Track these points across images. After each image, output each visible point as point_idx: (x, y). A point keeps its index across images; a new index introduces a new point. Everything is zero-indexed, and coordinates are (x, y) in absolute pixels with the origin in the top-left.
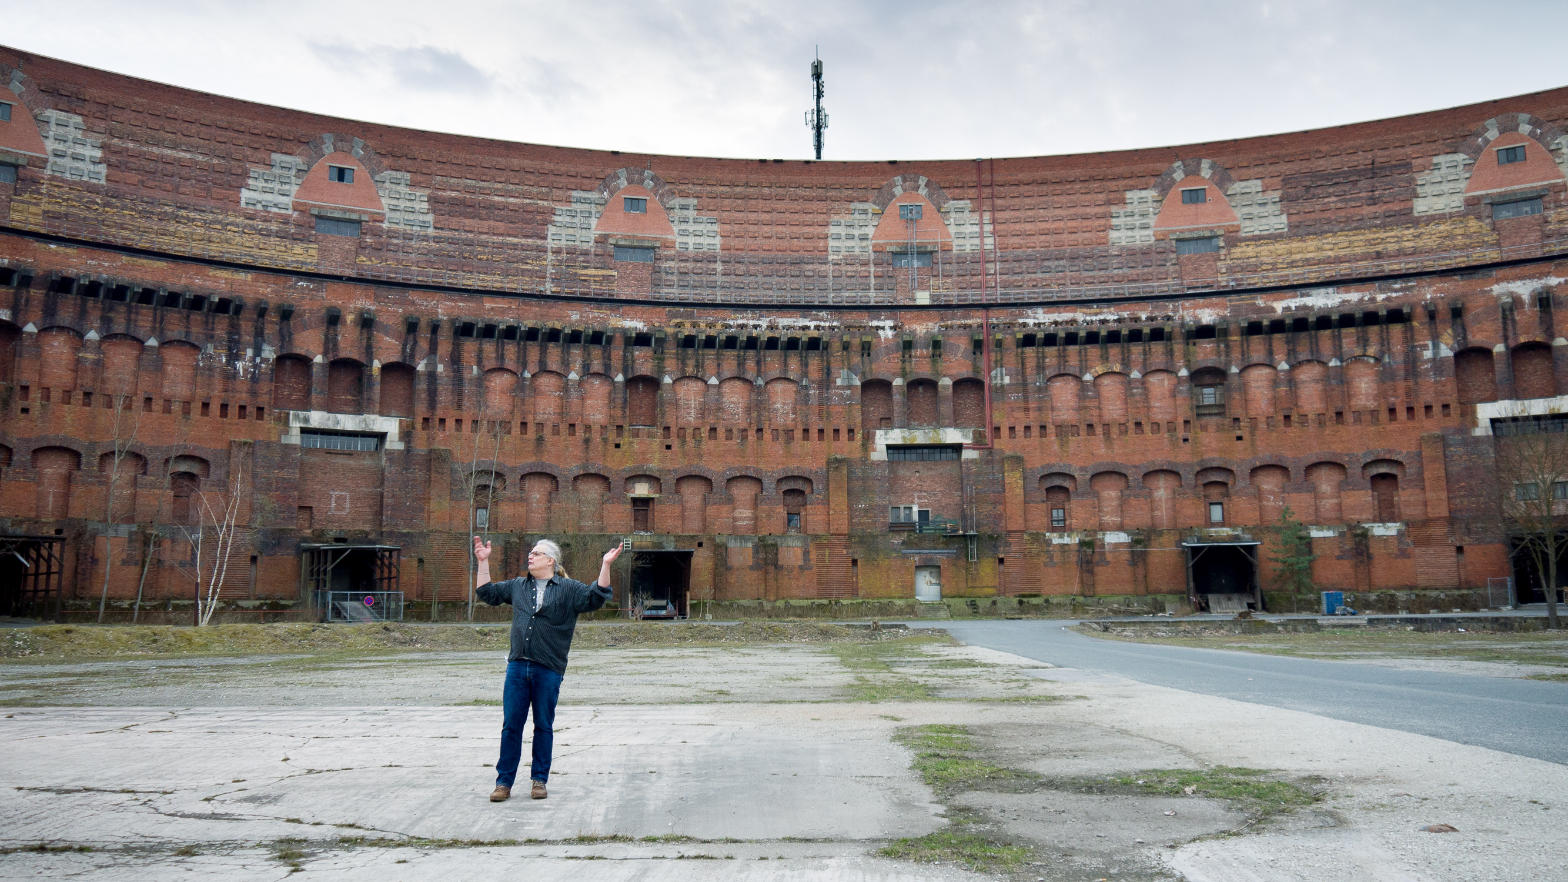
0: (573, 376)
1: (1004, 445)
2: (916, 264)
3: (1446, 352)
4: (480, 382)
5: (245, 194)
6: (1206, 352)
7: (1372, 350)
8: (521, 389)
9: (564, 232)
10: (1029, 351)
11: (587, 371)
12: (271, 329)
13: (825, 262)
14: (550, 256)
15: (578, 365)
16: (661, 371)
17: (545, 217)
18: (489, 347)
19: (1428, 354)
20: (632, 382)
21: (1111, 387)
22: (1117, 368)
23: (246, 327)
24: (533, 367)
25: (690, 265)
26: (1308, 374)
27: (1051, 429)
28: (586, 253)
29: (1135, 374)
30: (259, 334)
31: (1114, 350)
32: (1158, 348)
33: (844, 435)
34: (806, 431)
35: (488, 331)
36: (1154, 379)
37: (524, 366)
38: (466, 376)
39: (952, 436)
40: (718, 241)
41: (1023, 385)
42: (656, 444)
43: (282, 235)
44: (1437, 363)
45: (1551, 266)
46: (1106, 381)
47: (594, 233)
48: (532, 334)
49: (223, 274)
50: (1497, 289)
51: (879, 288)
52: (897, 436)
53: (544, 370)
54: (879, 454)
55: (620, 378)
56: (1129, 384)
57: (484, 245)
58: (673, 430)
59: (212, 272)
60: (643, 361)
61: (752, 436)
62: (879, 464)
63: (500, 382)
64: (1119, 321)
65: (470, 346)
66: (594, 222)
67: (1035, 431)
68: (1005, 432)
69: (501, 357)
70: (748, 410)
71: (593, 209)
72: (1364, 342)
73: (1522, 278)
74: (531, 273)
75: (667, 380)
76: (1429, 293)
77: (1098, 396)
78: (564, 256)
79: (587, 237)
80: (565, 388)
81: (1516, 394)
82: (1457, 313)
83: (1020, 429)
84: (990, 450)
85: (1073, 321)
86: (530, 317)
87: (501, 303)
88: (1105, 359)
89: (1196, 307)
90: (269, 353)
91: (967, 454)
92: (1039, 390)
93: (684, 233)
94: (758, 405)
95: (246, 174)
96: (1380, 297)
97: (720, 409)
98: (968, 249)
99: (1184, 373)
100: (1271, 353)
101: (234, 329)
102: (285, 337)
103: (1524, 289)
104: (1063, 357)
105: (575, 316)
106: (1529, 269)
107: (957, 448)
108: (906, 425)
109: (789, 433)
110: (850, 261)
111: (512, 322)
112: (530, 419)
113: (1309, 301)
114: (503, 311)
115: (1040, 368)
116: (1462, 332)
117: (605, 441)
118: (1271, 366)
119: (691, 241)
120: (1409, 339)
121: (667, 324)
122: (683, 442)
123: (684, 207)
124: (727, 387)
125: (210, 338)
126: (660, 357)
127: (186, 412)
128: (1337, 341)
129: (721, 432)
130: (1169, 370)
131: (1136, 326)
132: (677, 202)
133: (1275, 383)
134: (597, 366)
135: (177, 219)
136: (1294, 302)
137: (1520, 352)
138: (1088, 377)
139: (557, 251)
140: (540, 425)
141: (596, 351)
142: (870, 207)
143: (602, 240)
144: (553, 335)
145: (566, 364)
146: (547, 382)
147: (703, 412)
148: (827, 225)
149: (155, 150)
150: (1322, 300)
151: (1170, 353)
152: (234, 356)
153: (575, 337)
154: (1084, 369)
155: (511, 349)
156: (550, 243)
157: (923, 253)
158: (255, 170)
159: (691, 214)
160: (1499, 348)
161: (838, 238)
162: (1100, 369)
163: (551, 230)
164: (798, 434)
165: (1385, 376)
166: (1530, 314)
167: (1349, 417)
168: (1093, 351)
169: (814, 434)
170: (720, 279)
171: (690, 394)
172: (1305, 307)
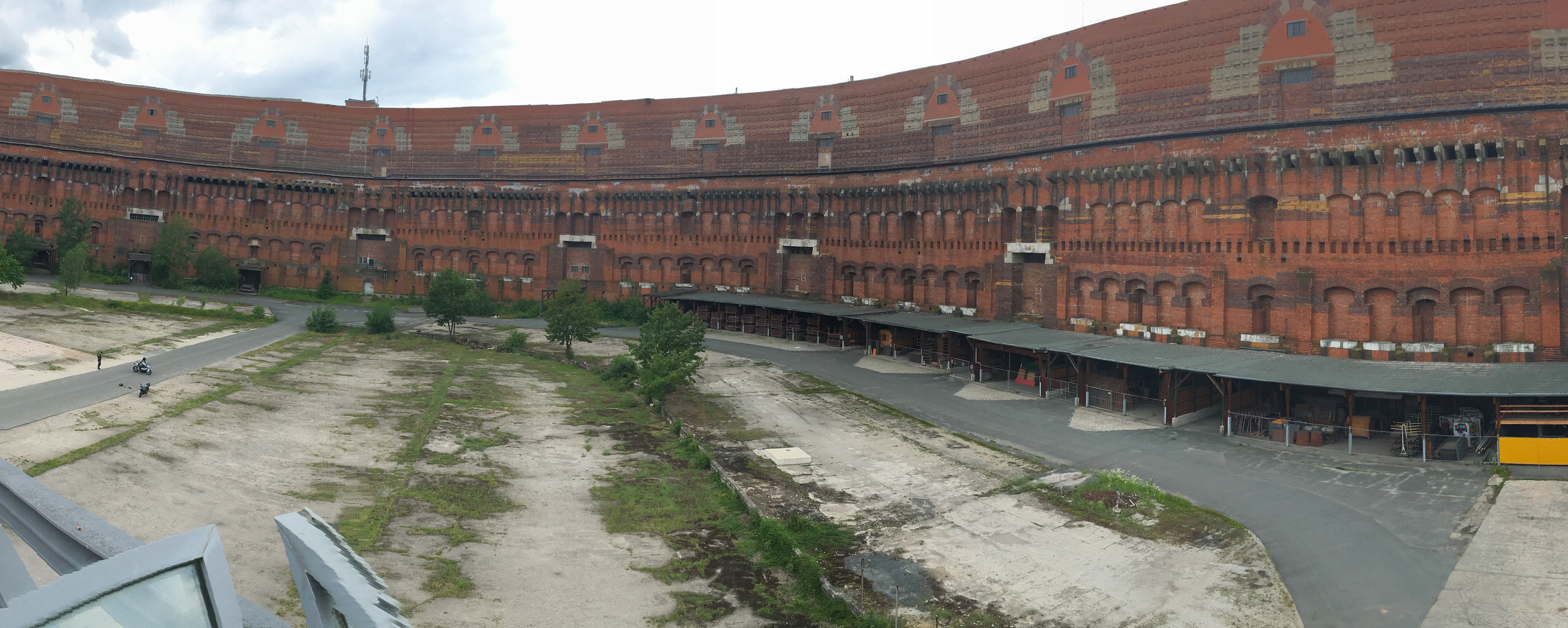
0: (231, 198)
1: (400, 236)
2: (382, 155)
3: (553, 213)
4: (194, 200)
5: (120, 123)
6: (474, 204)
7: (530, 210)
8: (210, 203)
9: (238, 135)
10: (413, 199)
11: (236, 197)
12: (122, 179)
13: (348, 152)
14: (232, 145)
15: (233, 194)
16: (267, 198)
17: (231, 129)
18: (198, 186)
19: (547, 214)
20: (255, 201)
21: (441, 216)
22: (443, 208)
23: (116, 178)
24: (214, 194)
25: (291, 151)
26: (510, 217)
27: (419, 231)
28: (247, 144)
29: (449, 211)
30: (119, 180)
31: (443, 201)
32: (458, 201)
33: (339, 229)
34: (325, 226)
35: (199, 180)
36: (456, 213)
37: (211, 194)
38: (189, 196)
39: (382, 232)
40: (306, 140)
41: (409, 213)
42: (262, 226)
43: (131, 138)
44: (549, 217)
45: (586, 184)
46: (439, 213)
47: (251, 136)
48: (216, 182)
49: (109, 159)
50: (571, 190)
51: (368, 165)
52: (361, 231)
53: (219, 195)
54: (353, 237)
55: (249, 200)
56: (447, 215)
57: (205, 141)
58: (270, 221)
59: (105, 158)
60: (260, 194)
61: (302, 227)
62: (353, 241)
63: (201, 200)
64: (446, 188)
65: (191, 186)
66: (252, 131)
67: (413, 232)
68: (401, 231)
69: (202, 190)
70: (302, 216)
71: (252, 125)
72: (527, 206)
73: (578, 187)
74: (223, 152)
75: (270, 202)
76: (550, 188)
77: (436, 219)
78: (238, 145)
79: (248, 137)
80: (227, 204)
81: (573, 232)
82: (557, 199)
83: (407, 231)
84: (396, 239)
85: (429, 188)
86: (214, 175)
87: (204, 170)
88: (439, 204)
89: (473, 185)
90: (122, 187)
91: (387, 240)
92: (416, 215)
93: (291, 136)
94: (307, 213)
95: (120, 116)
96: (534, 188)
97: (291, 215)
98: (401, 149)
99: (466, 212)
100: (498, 207)
101: (112, 179)
102: (127, 181)
103: (578, 191)
104: (425, 202)
105: (233, 175)
106: (580, 184)
107: (384, 237)
108: (366, 226)
109: (318, 226)
110: (358, 152)
111: (207, 177)
112: (212, 214)
113: (513, 187)
114: (205, 173)
115: (417, 206)
116: (558, 205)
117: (241, 224)
118: (498, 212)
119: (294, 139)
120: (542, 206)
121: (270, 179)
122: (273, 226)
123: (292, 125)
124: (294, 206)
125: (104, 182)
126: (267, 193)
127: (96, 207)
128: (520, 204)
129: (290, 223)
130: (462, 210)
131: (450, 191)
132: (289, 122)
133: (498, 220)
134: (240, 194)
135: (98, 133)
136: (508, 187)
137: (577, 216)
138: (433, 211)
139: (235, 143)
140: (215, 217)
141: (241, 189)
142: (367, 129)
143: (255, 139)
144: (224, 182)
145: (228, 195)
146: (220, 200)
147: (282, 215)
148: (350, 136)
149: (93, 108)
150: (517, 187)
151: (462, 203)
152: (111, 189)
153: (233, 183)
154: (432, 208)
155: (207, 187)
156: (233, 140)
157: (385, 150)
158: (124, 113)
159: (296, 128)
160: (569, 214)
161: (354, 142)
162: (437, 208)
163: (234, 134)
164: (322, 227)
165: (533, 221)
166: (578, 201)
167: (521, 235)
168: (436, 200)
169: (328, 227)
170: (304, 157)
171: (278, 208)
172: (511, 189)
